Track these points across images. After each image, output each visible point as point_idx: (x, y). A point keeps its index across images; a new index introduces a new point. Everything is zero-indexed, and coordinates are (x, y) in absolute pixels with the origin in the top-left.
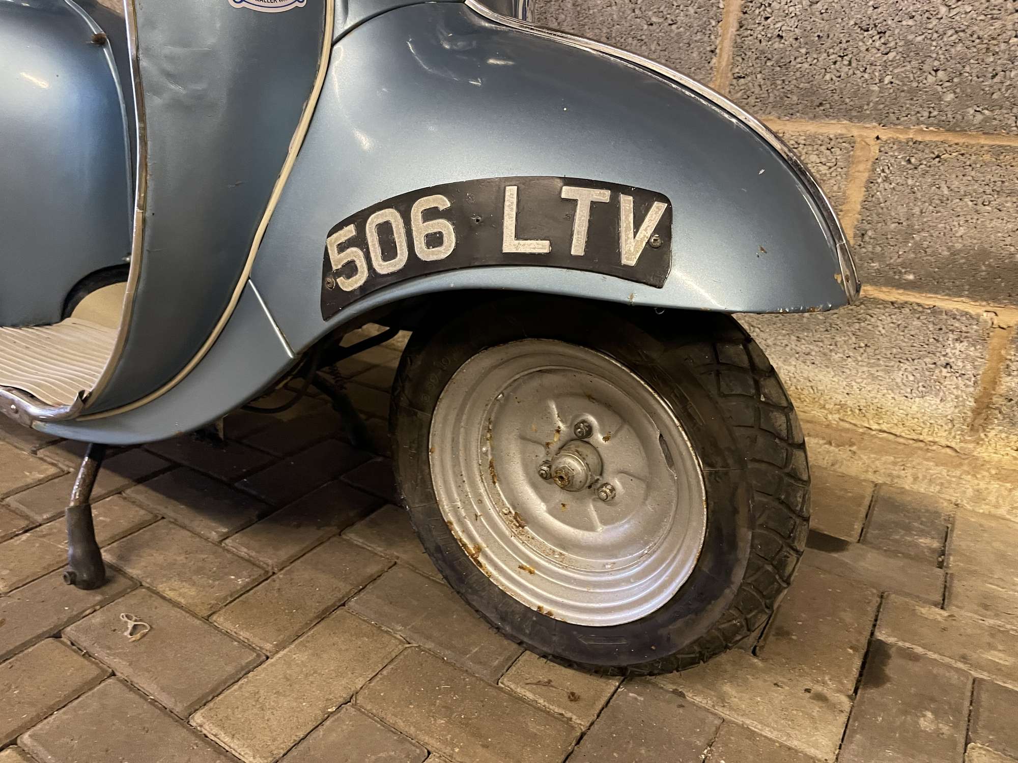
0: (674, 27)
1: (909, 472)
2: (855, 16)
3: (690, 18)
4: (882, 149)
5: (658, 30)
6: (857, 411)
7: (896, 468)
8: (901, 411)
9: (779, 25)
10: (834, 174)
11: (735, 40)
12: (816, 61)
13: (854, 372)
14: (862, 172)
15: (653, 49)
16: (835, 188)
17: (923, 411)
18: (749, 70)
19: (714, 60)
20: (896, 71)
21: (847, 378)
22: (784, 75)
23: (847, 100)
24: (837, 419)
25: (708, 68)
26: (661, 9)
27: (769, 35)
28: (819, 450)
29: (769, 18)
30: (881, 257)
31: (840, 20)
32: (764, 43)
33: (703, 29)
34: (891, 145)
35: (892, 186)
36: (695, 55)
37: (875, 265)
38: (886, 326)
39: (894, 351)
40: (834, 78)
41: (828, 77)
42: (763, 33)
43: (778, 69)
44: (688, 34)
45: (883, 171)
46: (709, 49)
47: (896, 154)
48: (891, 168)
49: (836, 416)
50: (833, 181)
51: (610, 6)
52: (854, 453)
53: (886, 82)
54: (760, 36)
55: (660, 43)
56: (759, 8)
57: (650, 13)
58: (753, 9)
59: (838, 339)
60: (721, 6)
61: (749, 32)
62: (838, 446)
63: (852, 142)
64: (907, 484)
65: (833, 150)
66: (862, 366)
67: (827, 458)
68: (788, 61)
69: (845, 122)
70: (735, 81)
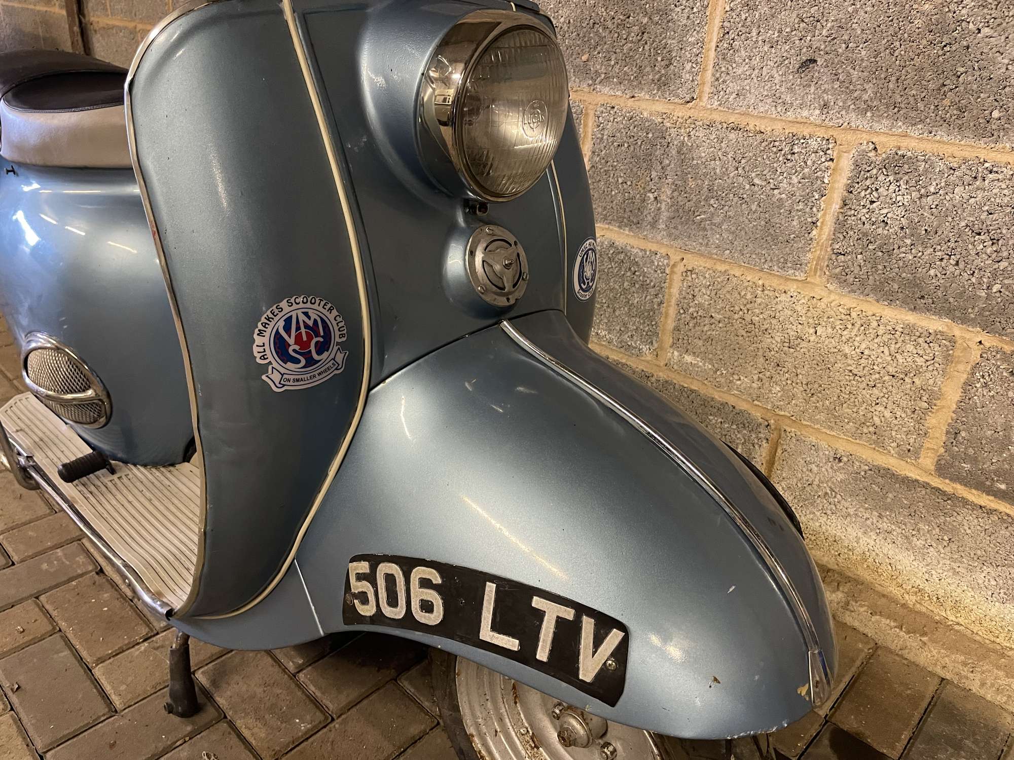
0: (776, 192)
1: (978, 676)
2: (968, 218)
3: (793, 187)
4: (984, 355)
5: (760, 193)
6: (935, 599)
7: (965, 669)
8: (980, 611)
9: (885, 211)
10: (930, 368)
11: (838, 217)
12: (921, 253)
13: (935, 562)
14: (961, 373)
15: (754, 210)
16: (931, 382)
17: (1002, 616)
18: (849, 249)
19: (814, 232)
20: (1006, 282)
21: (927, 565)
22: (886, 261)
23: (951, 300)
24: (914, 601)
25: (808, 238)
26: (765, 173)
27: (873, 219)
28: (890, 632)
29: (874, 202)
30: (974, 460)
31: (950, 219)
32: (867, 226)
33: (806, 199)
34: (994, 354)
35: (991, 394)
36: (795, 223)
37: (967, 466)
38: (972, 527)
39: (979, 552)
40: (939, 275)
41: (932, 272)
42: (867, 216)
43: (880, 254)
44: (790, 202)
45: (983, 377)
46: (809, 220)
47: (999, 363)
48: (992, 376)
49: (914, 598)
50: (928, 375)
51: (715, 160)
52: (925, 644)
53: (994, 290)
54: (863, 218)
55: (762, 205)
56: (866, 190)
57: (753, 175)
58: (859, 190)
59: (921, 525)
60: (826, 181)
61: (853, 212)
62: (908, 632)
63: (952, 340)
64: (975, 687)
65: (931, 344)
66: (944, 558)
67: (896, 642)
68: (892, 248)
69: (947, 320)
70: (834, 257)
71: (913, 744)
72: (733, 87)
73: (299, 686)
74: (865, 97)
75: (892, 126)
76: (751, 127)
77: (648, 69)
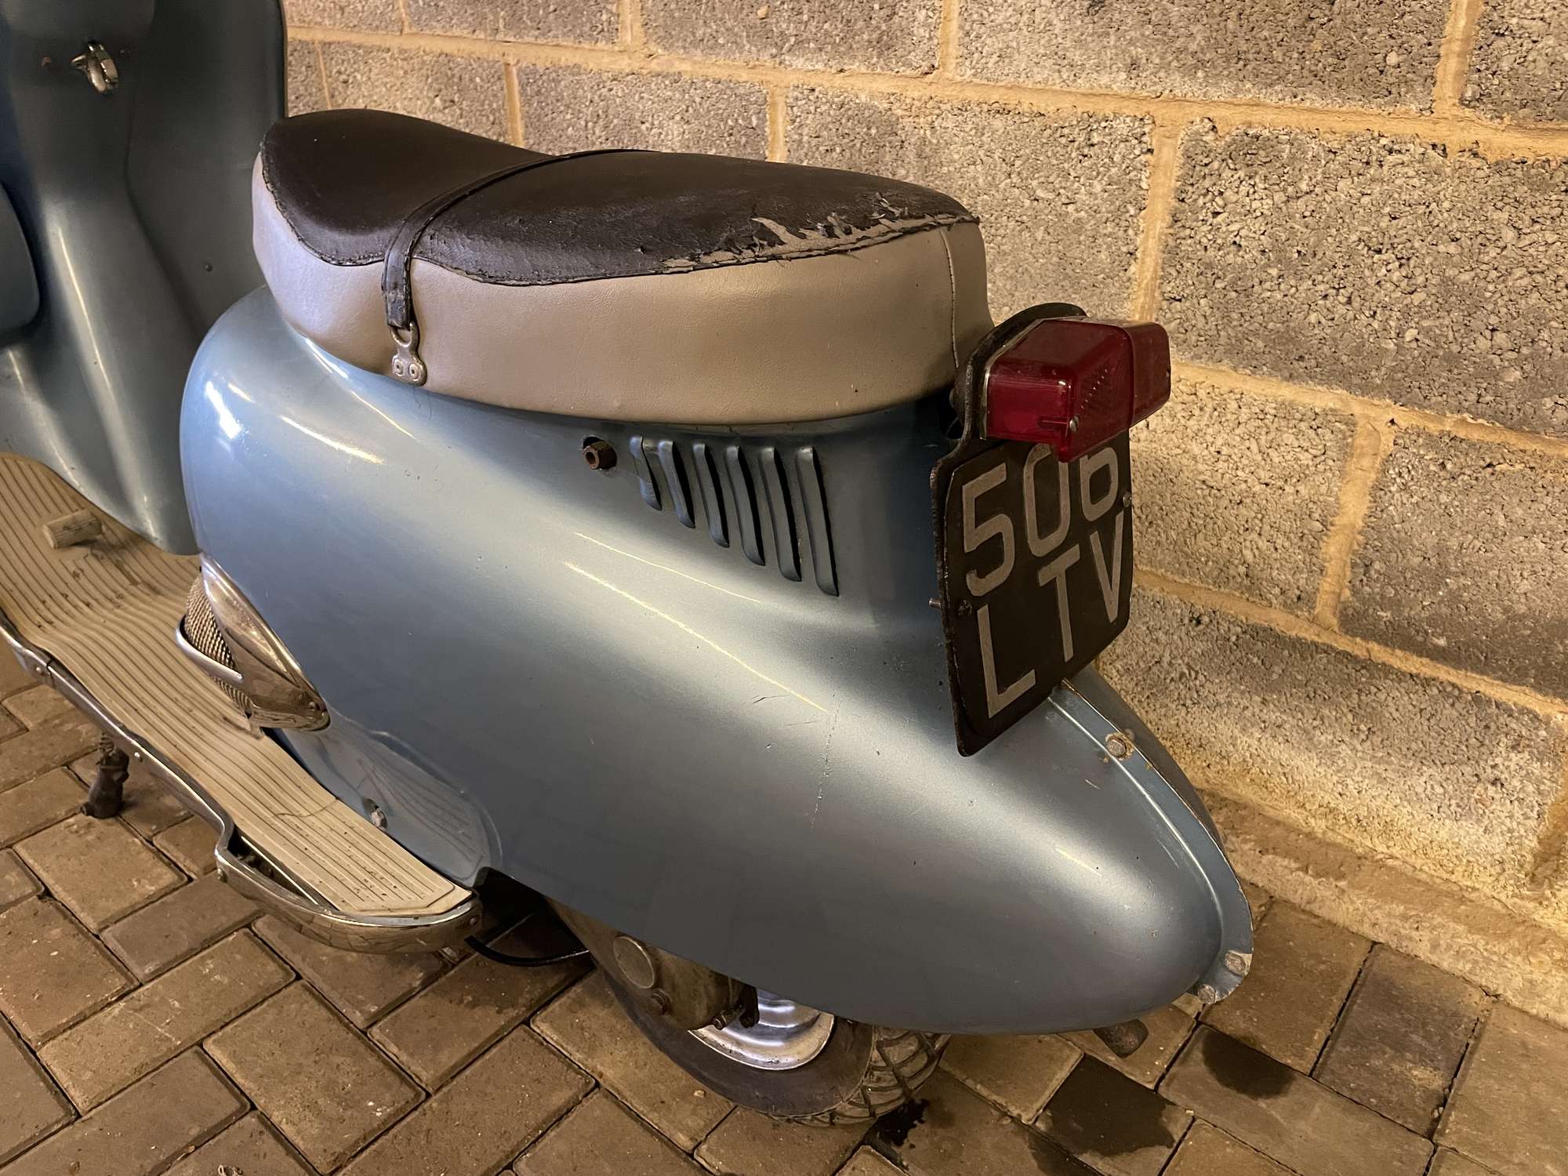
0: (1071, 208)
1: (1426, 935)
2: (1361, 228)
3: (1096, 199)
4: (1400, 441)
5: (1046, 211)
6: (1354, 822)
7: (1407, 926)
8: (1423, 834)
9: (1235, 227)
10: (1321, 467)
11: (1166, 241)
12: (1294, 289)
13: (1350, 766)
14: (1364, 471)
15: (1040, 239)
16: (1323, 489)
17: (1457, 840)
18: (1187, 291)
19: (1133, 269)
20: (1425, 324)
21: (1339, 771)
22: (1244, 306)
23: (1344, 358)
24: (1323, 827)
25: (1125, 279)
26: (1051, 179)
27: (1219, 241)
28: (1290, 877)
29: (1219, 213)
30: (1395, 604)
31: (1333, 231)
32: (1211, 252)
33: (1117, 215)
34: (1414, 437)
35: (1414, 500)
36: (1103, 256)
37: (1386, 615)
38: (1401, 708)
39: (1414, 746)
40: (1323, 321)
41: (1313, 318)
42: (1210, 237)
43: (1234, 294)
44: (1093, 222)
45: (1400, 474)
46: (1124, 249)
47: (1422, 452)
48: (1413, 473)
49: (1323, 823)
50: (1319, 479)
51: (974, 163)
52: (1343, 891)
53: (1408, 339)
54: (1204, 240)
55: (1051, 231)
56: (1205, 195)
57: (1035, 183)
58: (1194, 197)
59: (1326, 712)
60: (1144, 185)
61: (1188, 232)
62: (1317, 875)
63: (1351, 422)
64: (1423, 951)
65: (1319, 431)
66: (1362, 759)
67: (1300, 891)
68: (1250, 284)
69: (1340, 391)
70: (1165, 304)
71: (1332, 1047)
72: (993, 44)
73: (374, 1048)
74: (1193, 47)
75: (1238, 90)
76: (1025, 107)
77: (861, 23)
